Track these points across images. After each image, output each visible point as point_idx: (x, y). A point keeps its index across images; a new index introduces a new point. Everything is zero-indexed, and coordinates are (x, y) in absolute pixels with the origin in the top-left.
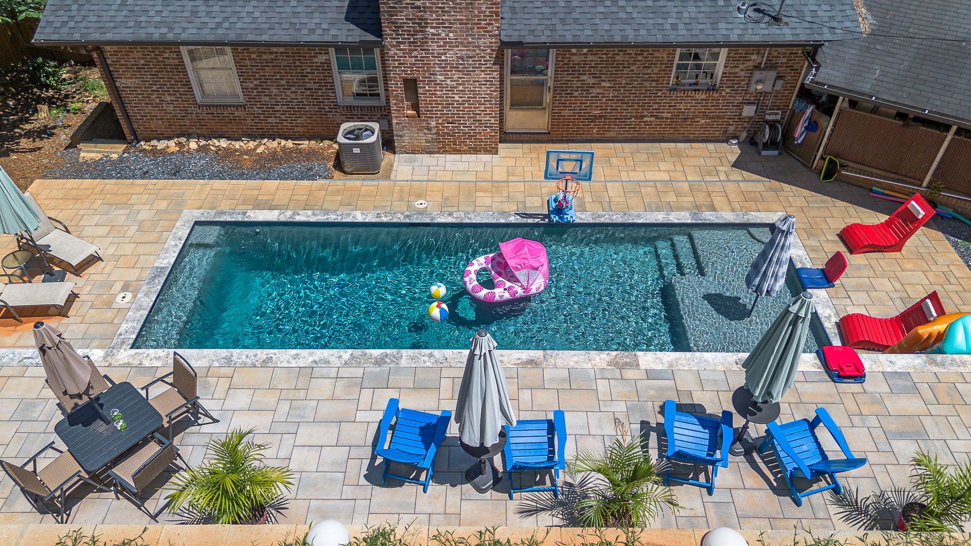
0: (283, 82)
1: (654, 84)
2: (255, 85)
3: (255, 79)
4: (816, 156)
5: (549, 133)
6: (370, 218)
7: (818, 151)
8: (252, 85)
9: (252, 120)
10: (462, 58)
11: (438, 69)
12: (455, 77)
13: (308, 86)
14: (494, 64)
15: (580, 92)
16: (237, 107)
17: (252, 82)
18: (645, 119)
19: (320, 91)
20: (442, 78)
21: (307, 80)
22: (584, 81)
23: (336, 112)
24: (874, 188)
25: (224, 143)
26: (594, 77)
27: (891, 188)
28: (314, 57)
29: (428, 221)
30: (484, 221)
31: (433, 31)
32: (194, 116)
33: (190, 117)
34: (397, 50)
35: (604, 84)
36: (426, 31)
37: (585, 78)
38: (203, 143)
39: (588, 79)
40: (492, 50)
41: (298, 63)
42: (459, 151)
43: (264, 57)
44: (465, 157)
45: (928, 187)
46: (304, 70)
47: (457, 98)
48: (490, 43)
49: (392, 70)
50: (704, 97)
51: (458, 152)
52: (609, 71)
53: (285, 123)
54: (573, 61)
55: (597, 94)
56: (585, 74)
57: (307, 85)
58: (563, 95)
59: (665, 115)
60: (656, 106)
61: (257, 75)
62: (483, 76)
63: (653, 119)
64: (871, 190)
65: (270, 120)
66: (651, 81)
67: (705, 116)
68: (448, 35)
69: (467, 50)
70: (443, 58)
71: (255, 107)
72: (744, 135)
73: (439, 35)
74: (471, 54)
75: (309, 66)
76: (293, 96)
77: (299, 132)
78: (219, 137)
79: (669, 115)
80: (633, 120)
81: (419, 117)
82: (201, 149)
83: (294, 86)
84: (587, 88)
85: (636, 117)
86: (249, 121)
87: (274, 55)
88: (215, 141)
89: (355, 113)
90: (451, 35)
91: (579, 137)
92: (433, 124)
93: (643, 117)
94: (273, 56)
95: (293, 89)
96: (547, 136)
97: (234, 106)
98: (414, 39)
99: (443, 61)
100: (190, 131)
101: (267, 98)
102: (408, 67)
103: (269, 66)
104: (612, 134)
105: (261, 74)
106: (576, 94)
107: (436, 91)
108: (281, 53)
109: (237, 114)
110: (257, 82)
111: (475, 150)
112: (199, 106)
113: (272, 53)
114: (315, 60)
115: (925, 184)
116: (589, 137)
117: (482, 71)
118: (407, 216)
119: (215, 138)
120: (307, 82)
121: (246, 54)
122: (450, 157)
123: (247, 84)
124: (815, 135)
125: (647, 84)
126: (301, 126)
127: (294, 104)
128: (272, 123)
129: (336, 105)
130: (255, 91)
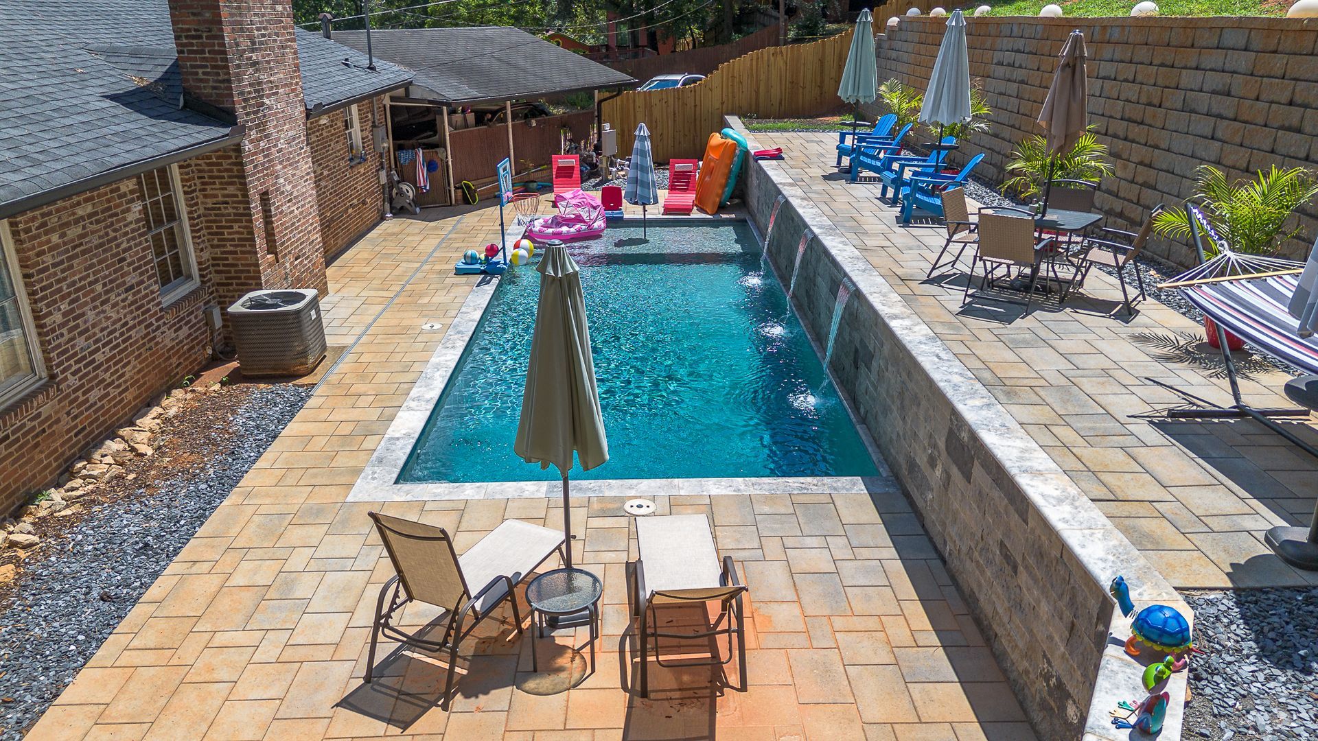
0: (99, 288)
2: (64, 315)
3: (63, 298)
6: (455, 352)
7: (449, 185)
8: (58, 318)
9: (68, 414)
11: (279, 167)
13: (128, 281)
17: (60, 310)
19: (142, 287)
20: (282, 180)
21: (126, 269)
23: (165, 323)
31: (268, 101)
34: (249, 142)
36: (264, 104)
38: (26, 524)
40: (303, 124)
43: (70, 234)
48: (301, 113)
49: (250, 182)
53: (112, 391)
59: (354, 202)
60: (349, 192)
61: (64, 287)
62: (305, 167)
65: (92, 397)
71: (68, 374)
72: (387, 206)
73: (272, 107)
74: (293, 133)
75: (125, 234)
76: (115, 316)
77: (129, 402)
79: (357, 200)
81: (278, 262)
86: (66, 419)
87: (82, 225)
88: (45, 504)
89: (182, 314)
92: (288, 266)
94: (80, 231)
95: (113, 298)
99: (280, 150)
101: (81, 342)
105: (69, 280)
107: (283, 205)
108: (89, 217)
109: (45, 411)
110: (64, 307)
113: (79, 221)
114: (130, 217)
117: (303, 159)
118: (460, 333)
119: (31, 502)
120: (126, 274)
124: (438, 173)
125: (341, 164)
126: (132, 385)
127: (117, 334)
128: (95, 403)
129: (161, 310)
130: (64, 331)
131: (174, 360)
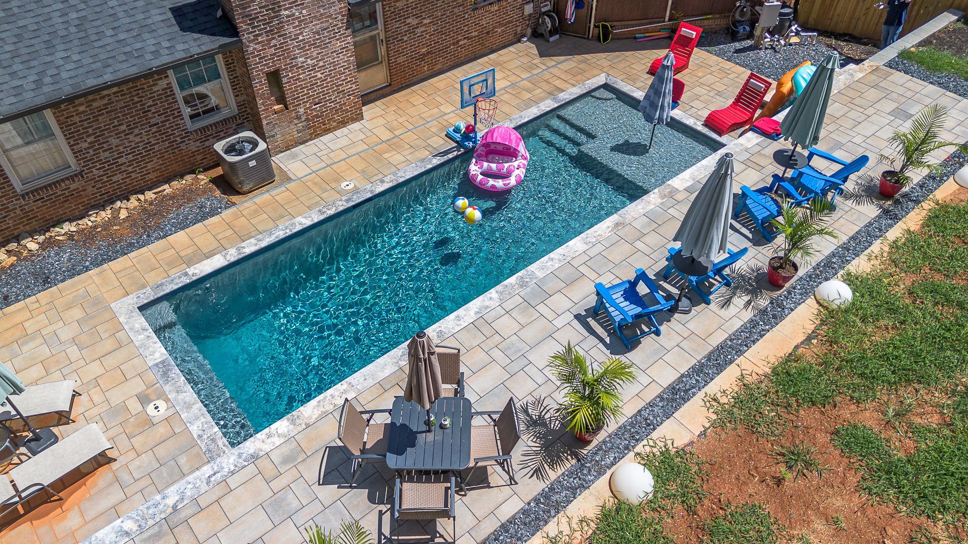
0: (123, 127)
1: (461, 8)
2: (90, 143)
3: (89, 136)
4: (590, 27)
5: (390, 85)
6: (316, 218)
7: (590, 22)
8: (85, 145)
9: (93, 187)
10: (318, 33)
11: (298, 52)
12: (315, 54)
13: (153, 121)
14: (346, 29)
15: (408, 35)
16: (72, 178)
17: (86, 141)
18: (461, 43)
19: (167, 123)
20: (302, 59)
21: (150, 116)
22: (409, 24)
23: (190, 139)
24: (637, 35)
25: (69, 227)
26: (416, 18)
27: (647, 31)
28: (154, 85)
29: (369, 195)
30: (416, 173)
31: (287, 12)
32: (18, 211)
33: (12, 215)
34: (256, 44)
35: (425, 21)
36: (280, 15)
37: (409, 20)
38: (41, 238)
39: (412, 21)
40: (343, 16)
41: (136, 99)
42: (330, 129)
43: (95, 104)
44: (338, 133)
45: (669, 20)
46: (144, 104)
47: (319, 75)
48: (340, 8)
49: (254, 68)
50: (496, 8)
51: (327, 131)
52: (427, 8)
53: (133, 175)
54: (398, 7)
55: (422, 32)
56: (409, 17)
57: (151, 121)
58: (396, 43)
59: (473, 34)
60: (466, 28)
61: (90, 130)
62: (339, 44)
63: (466, 41)
64: (635, 38)
65: (115, 179)
66: (459, 6)
67: (501, 25)
68: (301, 13)
69: (321, 23)
70: (301, 38)
71: (93, 170)
72: (529, 31)
73: (293, 15)
74: (324, 25)
75: (150, 98)
76: (138, 139)
77: (152, 179)
78: (58, 223)
79: (476, 33)
80: (452, 47)
81: (287, 109)
82: (43, 246)
83: (137, 127)
84: (412, 30)
85: (454, 44)
86: (90, 189)
87: (107, 98)
88: (57, 229)
89: (209, 133)
90: (304, 12)
91: (415, 79)
92: (302, 110)
93: (458, 42)
94: (106, 101)
95: (136, 131)
96: (389, 88)
97: (67, 179)
98: (271, 26)
99: (301, 41)
100: (16, 233)
101: (107, 154)
102: (269, 59)
103: (103, 114)
104: (439, 66)
105: (94, 127)
106: (405, 38)
107: (299, 75)
108: (114, 93)
109: (73, 187)
110: (91, 139)
111: (343, 123)
112: (23, 196)
113: (104, 97)
114: (155, 89)
115: (667, 19)
116: (421, 76)
117: (338, 40)
118: (347, 201)
119: (54, 226)
120: (151, 118)
121: (72, 110)
122: (326, 138)
123: (79, 146)
124: (584, 11)
125: (456, 10)
126: (153, 172)
127: (141, 148)
128: (119, 181)
129: (188, 132)
130: (91, 151)
131: (199, 157)
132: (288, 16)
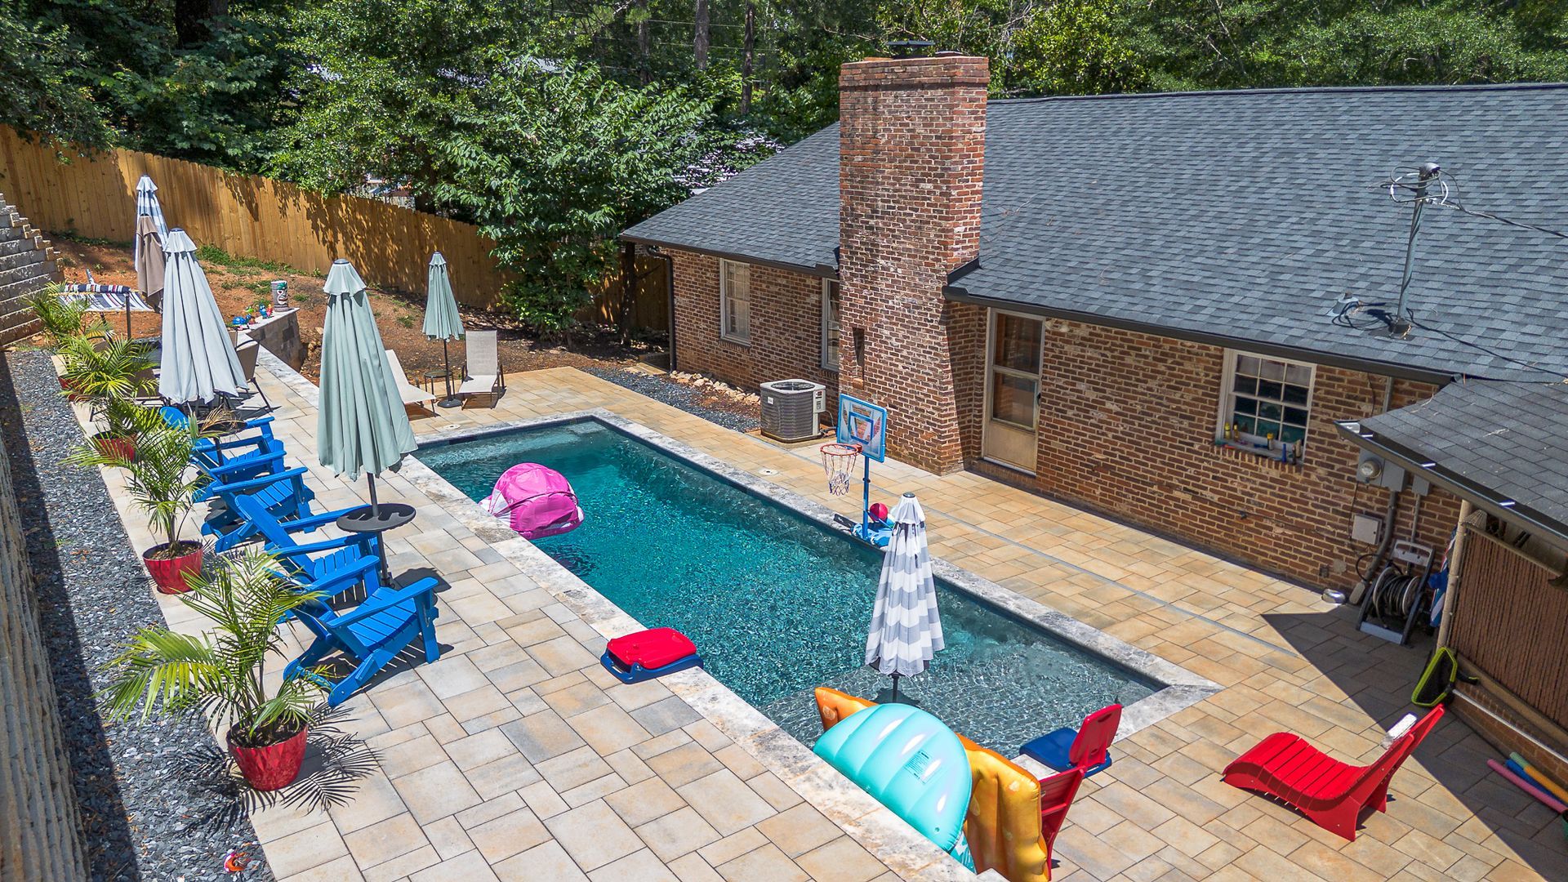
1: (1186, 423)
3: (761, 316)
5: (1034, 476)
8: (758, 323)
9: (752, 369)
10: (908, 307)
11: (884, 319)
15: (1075, 412)
16: (744, 348)
17: (759, 319)
18: (1175, 493)
19: (806, 343)
20: (887, 333)
22: (1080, 391)
23: (816, 375)
24: (1514, 756)
26: (1095, 389)
32: (714, 353)
33: (711, 353)
34: (850, 285)
35: (1109, 405)
37: (1081, 386)
38: (708, 382)
39: (1087, 391)
40: (939, 300)
41: (793, 301)
43: (770, 288)
44: (900, 465)
46: (797, 311)
47: (900, 368)
48: (938, 289)
49: (843, 313)
50: (1275, 474)
51: (898, 456)
52: (1115, 382)
54: (1066, 353)
55: (1101, 421)
56: (1082, 380)
57: (797, 332)
58: (1053, 411)
59: (1208, 494)
60: (1191, 471)
62: (928, 339)
63: (1188, 497)
64: (1505, 758)
66: (1182, 417)
67: (1281, 520)
68: (896, 271)
69: (914, 296)
70: (891, 303)
71: (756, 351)
72: (1360, 588)
73: (888, 269)
74: (918, 302)
75: (801, 307)
78: (722, 380)
79: (1216, 498)
80: (1155, 488)
81: (863, 388)
83: (787, 331)
84: (1088, 407)
85: (1160, 484)
88: (717, 383)
89: (831, 380)
90: (899, 271)
91: (1074, 497)
93: (1171, 487)
96: (1030, 480)
98: (866, 271)
102: (858, 311)
103: (772, 301)
104: (1123, 508)
106: (1070, 413)
116: (1089, 502)
117: (928, 331)
123: (754, 321)
125: (1174, 420)
129: (818, 366)
132: (883, 268)
